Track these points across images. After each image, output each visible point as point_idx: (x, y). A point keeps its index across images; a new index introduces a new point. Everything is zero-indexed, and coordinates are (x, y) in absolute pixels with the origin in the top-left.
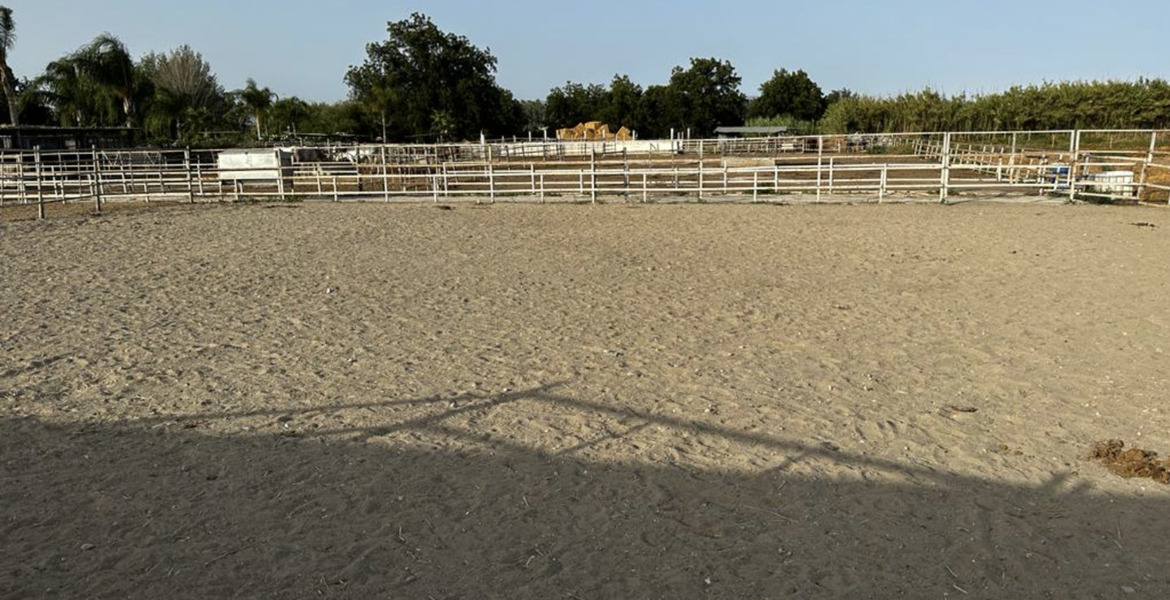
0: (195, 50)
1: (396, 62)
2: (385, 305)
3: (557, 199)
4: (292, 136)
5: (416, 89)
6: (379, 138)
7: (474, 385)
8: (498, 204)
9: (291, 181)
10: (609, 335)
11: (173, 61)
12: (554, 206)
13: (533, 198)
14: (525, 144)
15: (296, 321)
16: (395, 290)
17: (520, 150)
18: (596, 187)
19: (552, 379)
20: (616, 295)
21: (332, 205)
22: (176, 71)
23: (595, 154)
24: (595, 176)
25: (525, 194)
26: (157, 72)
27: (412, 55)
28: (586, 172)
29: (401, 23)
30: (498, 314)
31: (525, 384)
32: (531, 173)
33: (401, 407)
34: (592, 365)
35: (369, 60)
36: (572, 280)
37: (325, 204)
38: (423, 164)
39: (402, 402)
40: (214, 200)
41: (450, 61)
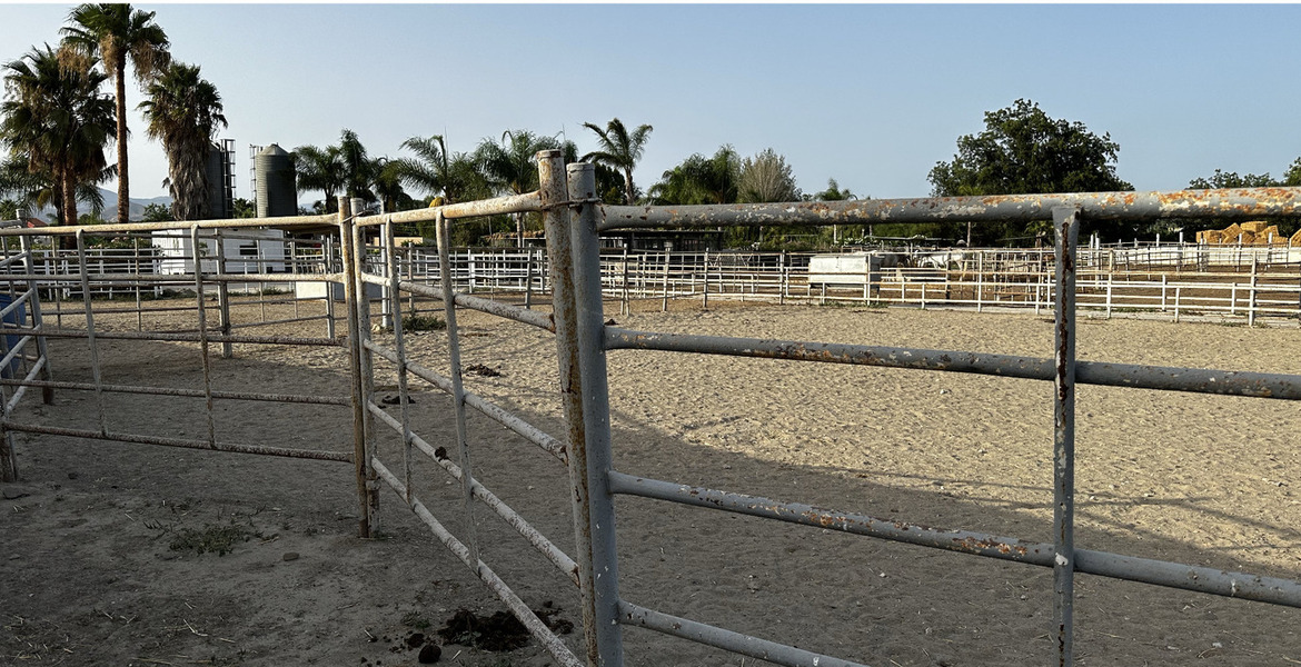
0: (778, 154)
1: (991, 155)
2: (1003, 411)
3: (1197, 318)
4: (868, 240)
5: (1011, 185)
6: (961, 241)
7: (1111, 487)
8: (1116, 321)
9: (878, 287)
10: (1270, 466)
11: (756, 165)
12: (1193, 327)
13: (1162, 316)
14: (1152, 250)
15: (919, 414)
16: (1010, 398)
17: (1146, 258)
18: (1255, 305)
19: (1198, 494)
20: (1279, 429)
21: (919, 313)
22: (759, 175)
23: (1257, 264)
24: (1256, 292)
25: (1151, 310)
26: (742, 177)
27: (1012, 147)
28: (1242, 287)
29: (1000, 112)
30: (1129, 431)
31: (1167, 494)
32: (1163, 285)
33: (1042, 493)
34: (1247, 489)
35: (959, 155)
36: (1220, 408)
37: (911, 311)
38: (1022, 271)
39: (1042, 489)
40: (801, 301)
41: (1058, 152)
